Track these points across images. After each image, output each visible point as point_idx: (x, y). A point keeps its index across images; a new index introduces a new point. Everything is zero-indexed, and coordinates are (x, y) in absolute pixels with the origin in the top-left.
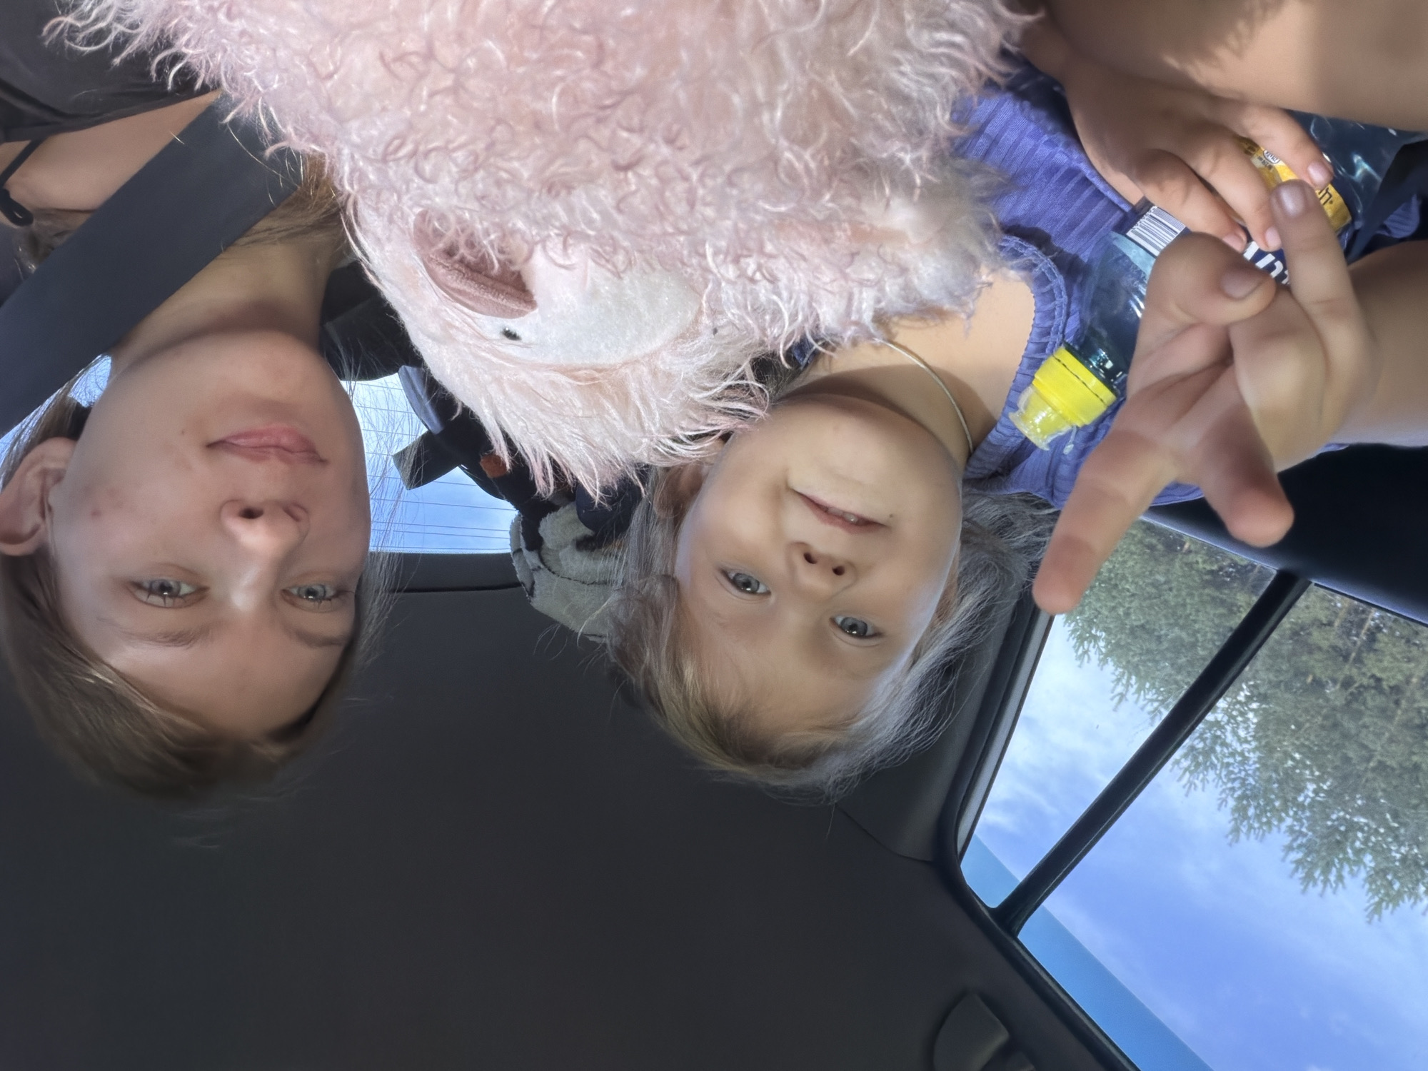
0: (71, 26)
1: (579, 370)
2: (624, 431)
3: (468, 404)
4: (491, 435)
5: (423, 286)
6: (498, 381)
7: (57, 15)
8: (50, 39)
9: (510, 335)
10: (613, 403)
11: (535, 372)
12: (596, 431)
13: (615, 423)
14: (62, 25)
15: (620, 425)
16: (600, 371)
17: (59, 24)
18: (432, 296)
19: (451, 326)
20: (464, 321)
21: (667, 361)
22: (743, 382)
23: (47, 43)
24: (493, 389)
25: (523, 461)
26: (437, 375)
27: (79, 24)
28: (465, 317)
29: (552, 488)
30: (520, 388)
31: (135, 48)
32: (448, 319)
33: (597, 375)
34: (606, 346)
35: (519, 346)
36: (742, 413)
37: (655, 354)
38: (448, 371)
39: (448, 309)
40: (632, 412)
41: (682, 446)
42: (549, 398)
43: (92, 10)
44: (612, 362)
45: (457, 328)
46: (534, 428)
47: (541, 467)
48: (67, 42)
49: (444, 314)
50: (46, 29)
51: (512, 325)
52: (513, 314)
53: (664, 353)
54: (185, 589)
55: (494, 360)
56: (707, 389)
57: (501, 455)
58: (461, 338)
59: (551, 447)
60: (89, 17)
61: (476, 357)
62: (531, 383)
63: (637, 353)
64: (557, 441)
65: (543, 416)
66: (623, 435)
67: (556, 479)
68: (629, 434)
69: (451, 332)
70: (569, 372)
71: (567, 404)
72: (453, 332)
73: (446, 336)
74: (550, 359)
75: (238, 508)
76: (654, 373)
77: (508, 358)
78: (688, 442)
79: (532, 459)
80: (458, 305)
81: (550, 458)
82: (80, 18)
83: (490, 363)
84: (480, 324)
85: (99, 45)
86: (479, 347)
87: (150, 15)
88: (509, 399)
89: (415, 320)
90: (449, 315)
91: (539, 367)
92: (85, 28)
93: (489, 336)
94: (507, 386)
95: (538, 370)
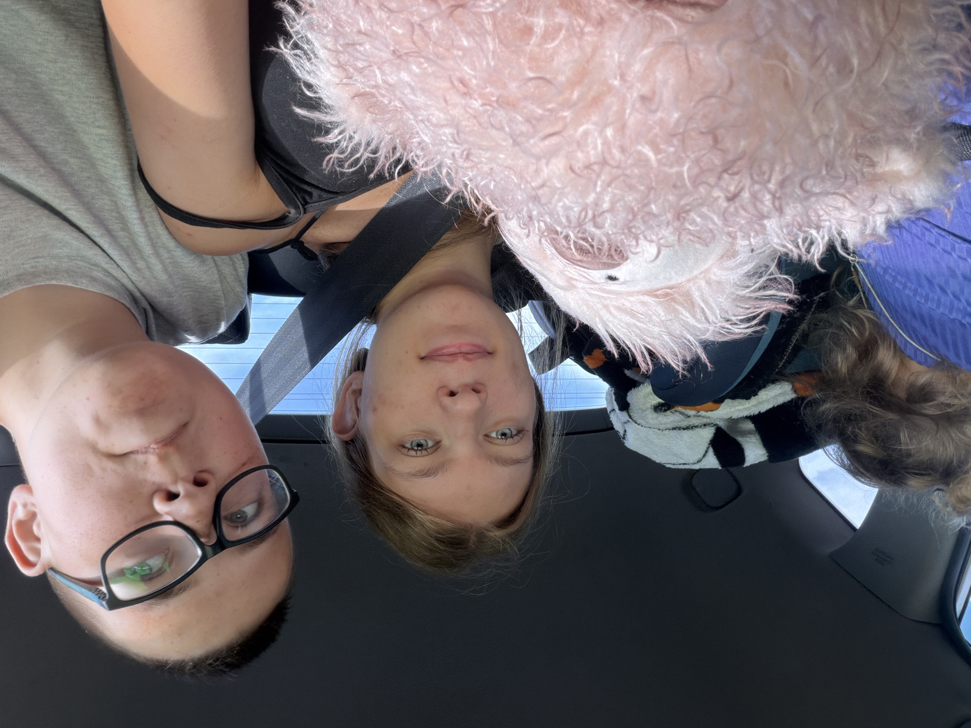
0: (337, 158)
1: (658, 290)
2: (696, 324)
3: (585, 322)
4: (604, 338)
5: (553, 258)
6: (606, 307)
7: (328, 154)
8: (328, 169)
9: (611, 278)
10: (684, 308)
11: (630, 298)
12: (677, 328)
13: (689, 320)
14: (332, 159)
15: (692, 321)
16: (671, 288)
17: (331, 158)
18: (559, 263)
19: (571, 278)
20: (582, 275)
21: (718, 273)
22: (772, 277)
23: (326, 172)
24: (603, 312)
25: (626, 351)
27: (342, 156)
28: (581, 272)
29: (651, 367)
30: (620, 309)
31: (381, 166)
32: (571, 275)
33: (670, 291)
34: (676, 273)
35: (620, 284)
36: (773, 297)
37: (707, 271)
38: (572, 305)
39: (568, 269)
40: (698, 311)
41: (736, 327)
42: (641, 312)
43: (347, 147)
44: (679, 281)
45: (575, 280)
46: (633, 331)
47: (640, 354)
49: (567, 273)
51: (613, 272)
52: (613, 266)
53: (715, 270)
54: (430, 444)
55: (603, 294)
56: (748, 287)
57: (611, 350)
58: (580, 285)
59: (645, 341)
61: (590, 294)
62: (628, 304)
63: (696, 273)
64: (650, 338)
65: (638, 325)
66: (694, 327)
67: (652, 360)
68: (699, 326)
69: (573, 283)
70: (652, 293)
71: (654, 314)
72: (574, 283)
74: (638, 288)
75: (446, 391)
76: (708, 283)
77: (611, 292)
78: (741, 323)
79: (633, 350)
80: (577, 267)
81: (646, 348)
82: (342, 152)
83: (599, 297)
84: (592, 275)
85: (358, 166)
86: (591, 289)
87: (383, 143)
88: (614, 317)
89: (548, 279)
90: (570, 273)
91: (631, 294)
92: (348, 158)
93: (598, 281)
94: (612, 309)
95: (632, 296)
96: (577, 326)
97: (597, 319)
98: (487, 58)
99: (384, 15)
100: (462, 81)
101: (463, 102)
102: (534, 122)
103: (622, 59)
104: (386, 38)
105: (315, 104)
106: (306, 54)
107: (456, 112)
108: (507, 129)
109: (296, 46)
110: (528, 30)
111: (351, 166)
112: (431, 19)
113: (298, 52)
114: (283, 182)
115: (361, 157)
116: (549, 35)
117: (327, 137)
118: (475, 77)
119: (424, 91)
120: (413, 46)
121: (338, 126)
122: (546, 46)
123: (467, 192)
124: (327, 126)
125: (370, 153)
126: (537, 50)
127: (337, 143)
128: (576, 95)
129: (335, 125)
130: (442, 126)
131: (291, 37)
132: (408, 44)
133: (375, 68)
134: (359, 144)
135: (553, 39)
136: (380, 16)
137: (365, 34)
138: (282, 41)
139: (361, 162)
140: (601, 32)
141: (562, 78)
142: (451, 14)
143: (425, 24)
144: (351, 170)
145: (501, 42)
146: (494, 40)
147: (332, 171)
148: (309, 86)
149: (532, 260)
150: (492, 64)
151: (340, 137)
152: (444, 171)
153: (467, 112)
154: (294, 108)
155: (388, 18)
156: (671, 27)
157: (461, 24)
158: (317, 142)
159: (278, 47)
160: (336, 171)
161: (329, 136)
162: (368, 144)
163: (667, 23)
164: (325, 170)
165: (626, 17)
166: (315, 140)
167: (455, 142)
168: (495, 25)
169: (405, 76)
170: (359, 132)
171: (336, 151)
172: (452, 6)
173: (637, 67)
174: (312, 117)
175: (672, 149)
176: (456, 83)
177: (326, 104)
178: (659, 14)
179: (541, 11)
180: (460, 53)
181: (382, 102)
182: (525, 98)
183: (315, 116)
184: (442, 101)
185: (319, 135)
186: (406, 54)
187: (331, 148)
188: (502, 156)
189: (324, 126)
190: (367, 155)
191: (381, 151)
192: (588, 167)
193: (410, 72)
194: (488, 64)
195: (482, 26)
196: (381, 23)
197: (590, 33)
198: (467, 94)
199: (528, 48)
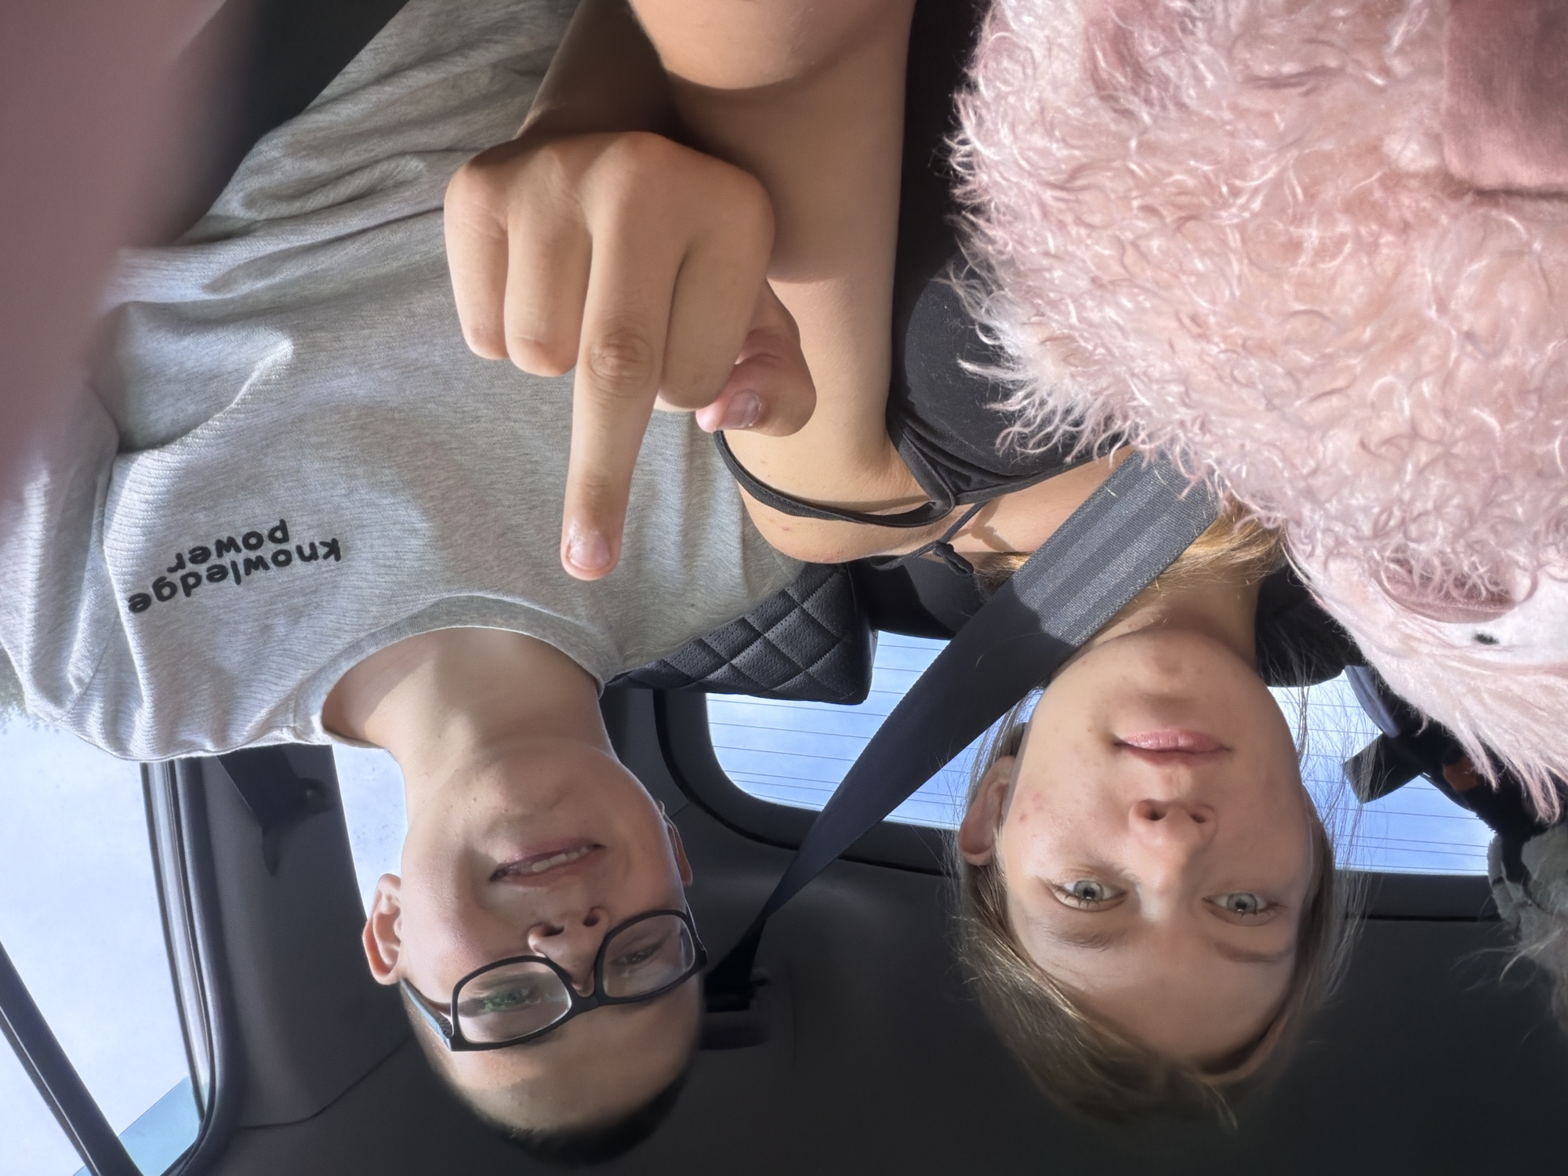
0: (1019, 433)
3: (1437, 718)
4: (1469, 751)
5: (1376, 600)
6: (1475, 692)
7: (1006, 427)
9: (1484, 640)
11: (1520, 678)
14: (1011, 435)
17: (1009, 433)
18: (1387, 610)
19: (1410, 637)
20: (1426, 631)
23: (1001, 452)
24: (1469, 702)
25: (1513, 777)
26: (1397, 689)
27: (1026, 430)
28: (1427, 626)
29: (1558, 811)
30: (1503, 697)
31: (1084, 445)
32: (1408, 631)
35: (1499, 650)
38: (1411, 685)
39: (1405, 621)
42: (1542, 705)
43: (1035, 417)
45: (1419, 640)
46: (1526, 740)
47: (1539, 785)
48: (1018, 449)
49: (1402, 627)
50: (998, 441)
51: (1486, 629)
52: (1486, 617)
54: (1107, 893)
55: (1469, 668)
57: (1484, 773)
58: (1425, 649)
59: (1550, 760)
60: (1034, 423)
61: (1444, 667)
62: (1517, 690)
64: (1558, 754)
65: (1536, 727)
69: (1413, 644)
72: (1415, 644)
73: (1407, 650)
74: (1538, 659)
75: (1145, 809)
77: (1484, 665)
79: (1526, 776)
80: (1419, 616)
81: (1551, 774)
82: (1027, 425)
83: (1462, 673)
84: (1447, 632)
85: (1050, 445)
86: (1446, 657)
87: (1091, 410)
88: (1490, 711)
89: (1369, 638)
90: (1407, 626)
91: (1524, 670)
92: (1033, 434)
93: (1456, 642)
94: (1486, 696)
95: (1524, 674)
96: (1425, 724)
97: (1457, 715)
98: (1230, 285)
99: (1083, 232)
100: (1195, 319)
101: (1198, 348)
102: (1300, 376)
103: (1439, 279)
104: (1083, 261)
105: (993, 356)
106: (984, 284)
107: (1188, 362)
108: (1260, 387)
109: (972, 274)
110: (1294, 247)
111: (1038, 445)
112: (1148, 236)
113: (974, 282)
114: (925, 462)
115: (1055, 431)
116: (1324, 252)
117: (1005, 403)
118: (1215, 313)
119: (1140, 333)
120: (1122, 271)
121: (1023, 386)
122: (1322, 266)
123: (1213, 483)
124: (1006, 386)
125: (1070, 425)
126: (1309, 271)
127: (1020, 411)
128: (1368, 334)
129: (1020, 385)
130: (1168, 382)
131: (966, 263)
132: (1116, 268)
133: (1068, 301)
134: (1053, 412)
135: (1333, 257)
136: (1078, 234)
137: (1055, 257)
138: (952, 266)
139: (1055, 440)
140: (1405, 243)
141: (1347, 310)
142: (1178, 229)
143: (1143, 243)
144: (1038, 451)
145: (1251, 262)
146: (1240, 262)
147: (1009, 453)
148: (988, 330)
149: (1340, 602)
150: (1238, 293)
151: (1025, 403)
152: (1177, 449)
153: (1203, 361)
154: (960, 361)
155: (1089, 236)
156: (1515, 229)
157: (1196, 241)
158: (991, 409)
159: (947, 277)
160: (1015, 450)
161: (1010, 401)
162: (1068, 412)
163: (1509, 226)
164: (998, 450)
165: (1444, 220)
166: (988, 407)
167: (1185, 405)
168: (1244, 241)
169: (1111, 313)
170: (1055, 395)
171: (1019, 423)
172: (1180, 218)
173: (1465, 291)
174: (984, 375)
175: (1530, 414)
176: (1187, 321)
177: (1009, 355)
178: (1494, 213)
179: (1315, 219)
180: (1193, 279)
181: (1085, 349)
182: (1288, 341)
183: (991, 372)
184: (1167, 347)
185: (995, 401)
186: (1112, 282)
187: (1011, 418)
188: (1258, 426)
189: (1003, 387)
190: (1065, 427)
191: (1087, 420)
192: (1388, 442)
193: (1119, 306)
194: (1232, 294)
195: (1224, 243)
196: (1079, 241)
197: (1388, 245)
198: (1203, 336)
199: (1294, 271)
